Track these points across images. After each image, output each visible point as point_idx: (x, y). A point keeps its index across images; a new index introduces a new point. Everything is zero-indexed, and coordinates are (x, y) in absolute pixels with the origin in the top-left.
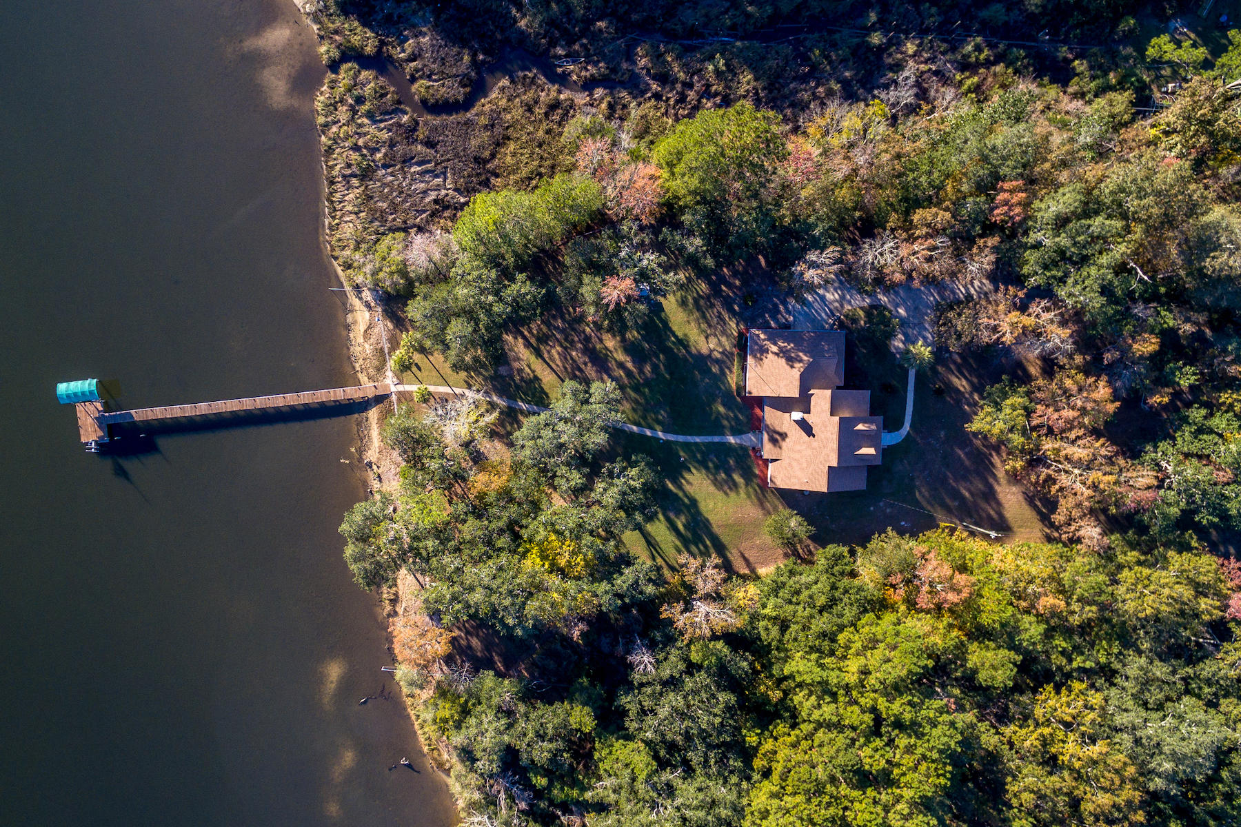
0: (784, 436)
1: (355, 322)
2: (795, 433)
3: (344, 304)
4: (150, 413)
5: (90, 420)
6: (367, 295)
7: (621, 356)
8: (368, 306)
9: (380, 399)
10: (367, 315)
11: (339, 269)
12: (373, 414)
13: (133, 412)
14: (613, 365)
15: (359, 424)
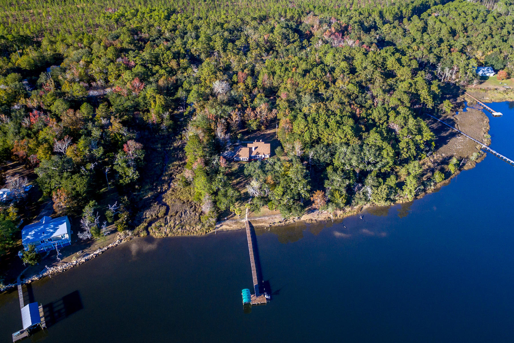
0: (257, 152)
1: (226, 229)
2: (257, 150)
3: (220, 232)
4: (255, 280)
5: (258, 299)
6: (218, 226)
7: (238, 180)
8: (221, 226)
9: (250, 223)
10: (224, 226)
11: (210, 232)
12: (254, 225)
13: (254, 285)
14: (241, 181)
15: (258, 228)
